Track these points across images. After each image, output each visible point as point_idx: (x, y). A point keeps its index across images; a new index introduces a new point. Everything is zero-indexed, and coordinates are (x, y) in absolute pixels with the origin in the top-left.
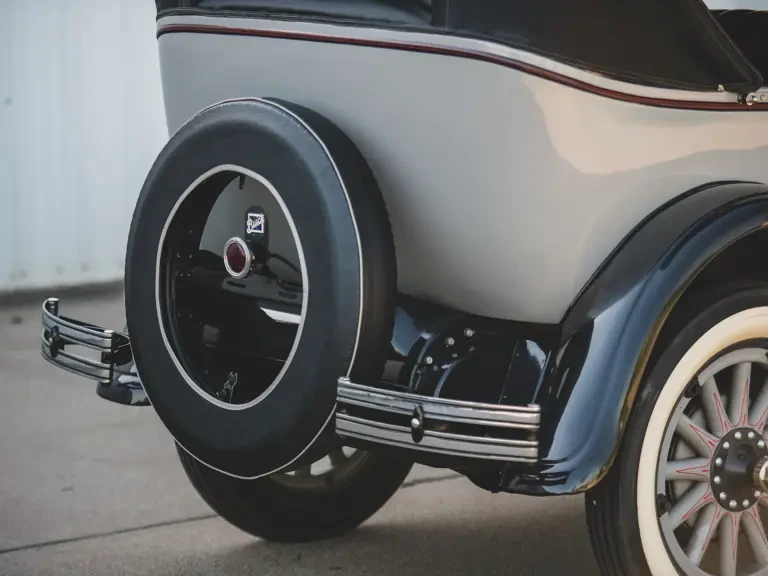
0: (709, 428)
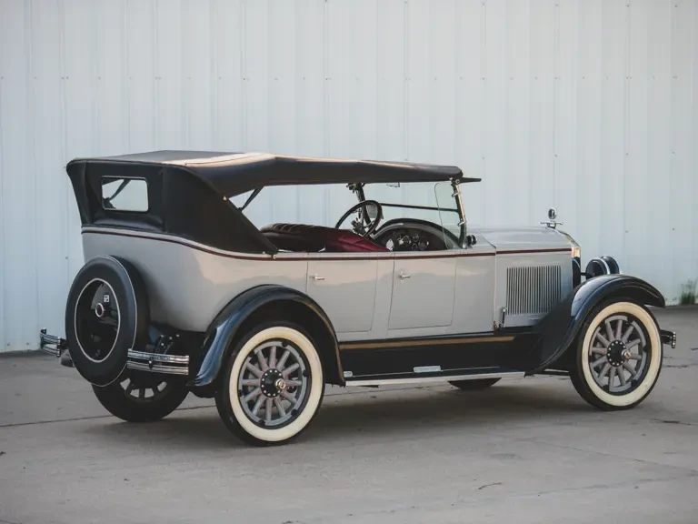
0: (261, 369)
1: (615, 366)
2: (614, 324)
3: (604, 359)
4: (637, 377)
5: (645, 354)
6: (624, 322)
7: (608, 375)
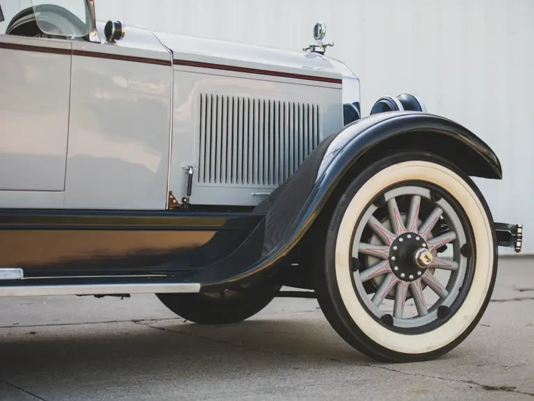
1: (407, 279)
2: (404, 203)
3: (384, 266)
4: (448, 303)
5: (463, 260)
6: (423, 199)
7: (392, 296)
